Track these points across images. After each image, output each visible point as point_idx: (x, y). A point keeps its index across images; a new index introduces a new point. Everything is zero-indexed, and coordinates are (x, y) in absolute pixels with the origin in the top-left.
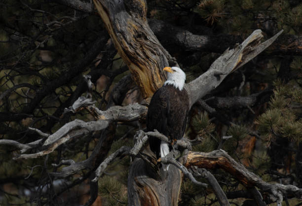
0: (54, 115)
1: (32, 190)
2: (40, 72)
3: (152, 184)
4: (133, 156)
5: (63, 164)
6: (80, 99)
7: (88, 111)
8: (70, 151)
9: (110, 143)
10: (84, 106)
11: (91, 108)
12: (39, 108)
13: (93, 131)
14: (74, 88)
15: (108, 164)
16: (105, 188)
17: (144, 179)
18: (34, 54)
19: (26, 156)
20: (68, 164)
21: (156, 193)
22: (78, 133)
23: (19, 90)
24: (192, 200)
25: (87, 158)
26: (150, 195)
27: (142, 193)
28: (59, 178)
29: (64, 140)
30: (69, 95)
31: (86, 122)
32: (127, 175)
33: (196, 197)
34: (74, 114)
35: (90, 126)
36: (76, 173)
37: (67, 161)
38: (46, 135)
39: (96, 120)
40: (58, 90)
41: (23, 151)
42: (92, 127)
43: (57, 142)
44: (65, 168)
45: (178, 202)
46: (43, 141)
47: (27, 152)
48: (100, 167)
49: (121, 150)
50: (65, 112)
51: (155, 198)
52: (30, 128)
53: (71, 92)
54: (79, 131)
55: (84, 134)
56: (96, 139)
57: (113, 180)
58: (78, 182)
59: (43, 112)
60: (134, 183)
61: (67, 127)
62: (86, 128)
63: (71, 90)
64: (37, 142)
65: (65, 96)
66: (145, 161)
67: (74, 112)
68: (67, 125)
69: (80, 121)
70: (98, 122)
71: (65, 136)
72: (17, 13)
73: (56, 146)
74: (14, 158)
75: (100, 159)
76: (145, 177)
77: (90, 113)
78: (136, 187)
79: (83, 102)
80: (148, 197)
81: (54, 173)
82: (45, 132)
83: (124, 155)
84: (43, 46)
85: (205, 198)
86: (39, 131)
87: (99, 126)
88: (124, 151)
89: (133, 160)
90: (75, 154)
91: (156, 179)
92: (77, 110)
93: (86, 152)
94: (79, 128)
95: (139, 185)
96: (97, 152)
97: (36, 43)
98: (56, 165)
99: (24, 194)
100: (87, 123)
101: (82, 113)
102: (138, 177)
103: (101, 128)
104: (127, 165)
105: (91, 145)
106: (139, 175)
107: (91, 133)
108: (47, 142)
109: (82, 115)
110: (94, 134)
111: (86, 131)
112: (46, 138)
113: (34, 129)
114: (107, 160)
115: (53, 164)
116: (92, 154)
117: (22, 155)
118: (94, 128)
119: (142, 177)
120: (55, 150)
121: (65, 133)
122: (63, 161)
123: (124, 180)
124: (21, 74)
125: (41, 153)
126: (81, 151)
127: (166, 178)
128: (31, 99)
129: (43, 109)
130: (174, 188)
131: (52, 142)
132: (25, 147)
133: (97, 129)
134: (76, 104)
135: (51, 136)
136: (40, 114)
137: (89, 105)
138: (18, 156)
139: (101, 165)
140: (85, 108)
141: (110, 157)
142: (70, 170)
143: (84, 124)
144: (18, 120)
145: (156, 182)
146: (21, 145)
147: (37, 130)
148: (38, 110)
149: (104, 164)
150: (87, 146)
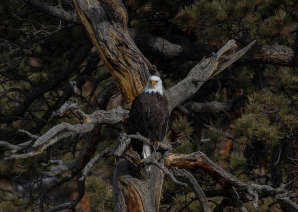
0: (43, 117)
1: (25, 186)
2: (29, 77)
3: (136, 183)
4: (117, 157)
5: (51, 164)
6: (66, 104)
7: (74, 114)
8: (58, 151)
9: (95, 144)
10: (71, 110)
11: (77, 112)
12: (29, 111)
13: (80, 134)
14: (61, 93)
15: (94, 164)
16: (91, 187)
17: (128, 178)
18: (23, 60)
19: (17, 156)
20: (57, 164)
21: (139, 192)
22: (65, 135)
23: (10, 94)
24: (173, 198)
25: (74, 158)
26: (134, 193)
27: (127, 191)
28: (49, 177)
29: (53, 142)
30: (57, 99)
31: (73, 124)
32: (112, 175)
33: (177, 196)
34: (62, 118)
35: (76, 128)
36: (64, 172)
37: (55, 161)
38: (35, 136)
39: (82, 123)
40: (46, 95)
41: (14, 151)
42: (78, 130)
43: (46, 143)
44: (54, 168)
45: (160, 200)
46: (33, 143)
47: (18, 153)
48: (86, 167)
49: (106, 151)
50: (53, 115)
51: (138, 196)
52: (20, 130)
53: (58, 97)
54: (66, 133)
55: (70, 137)
56: (83, 140)
57: (99, 180)
58: (67, 180)
59: (32, 115)
60: (119, 182)
61: (55, 130)
62: (73, 131)
63: (58, 94)
64: (27, 143)
65: (53, 100)
66: (128, 161)
67: (61, 115)
68: (55, 127)
69: (67, 124)
70: (84, 125)
71: (53, 138)
72: (6, 22)
73: (45, 147)
74: (5, 158)
75: (86, 160)
76: (129, 176)
77: (76, 116)
78: (120, 186)
79: (70, 107)
80: (132, 196)
81: (43, 172)
82: (34, 134)
83: (109, 157)
84: (31, 53)
85: (186, 196)
86: (28, 133)
87: (85, 129)
88: (109, 152)
89: (117, 161)
90: (64, 154)
91: (139, 179)
92: (65, 113)
93: (73, 153)
94: (66, 130)
95: (123, 184)
96: (84, 153)
97: (25, 50)
98: (45, 165)
99: (17, 190)
100: (73, 126)
101: (69, 116)
102: (122, 177)
103: (86, 131)
104: (111, 165)
105: (79, 146)
106: (123, 175)
107: (78, 135)
108: (37, 143)
109: (69, 118)
110: (80, 135)
111: (73, 134)
112: (35, 140)
113: (24, 131)
114: (93, 160)
115: (42, 164)
116: (79, 154)
117: (13, 155)
118: (80, 130)
119: (126, 176)
120: (44, 150)
121: (53, 135)
122: (52, 161)
123: (110, 179)
124: (11, 79)
125: (31, 154)
126: (69, 151)
127: (149, 178)
128: (21, 103)
129: (32, 112)
130: (156, 187)
131: (41, 143)
132: (15, 148)
133: (83, 132)
134: (63, 108)
135: (40, 138)
136: (30, 117)
137: (75, 109)
138: (9, 157)
139: (87, 165)
140: (72, 112)
141: (96, 158)
142: (58, 170)
143: (71, 127)
144: (9, 122)
145: (139, 182)
146: (11, 146)
147: (27, 132)
148: (28, 113)
149: (90, 164)
150: (75, 147)
